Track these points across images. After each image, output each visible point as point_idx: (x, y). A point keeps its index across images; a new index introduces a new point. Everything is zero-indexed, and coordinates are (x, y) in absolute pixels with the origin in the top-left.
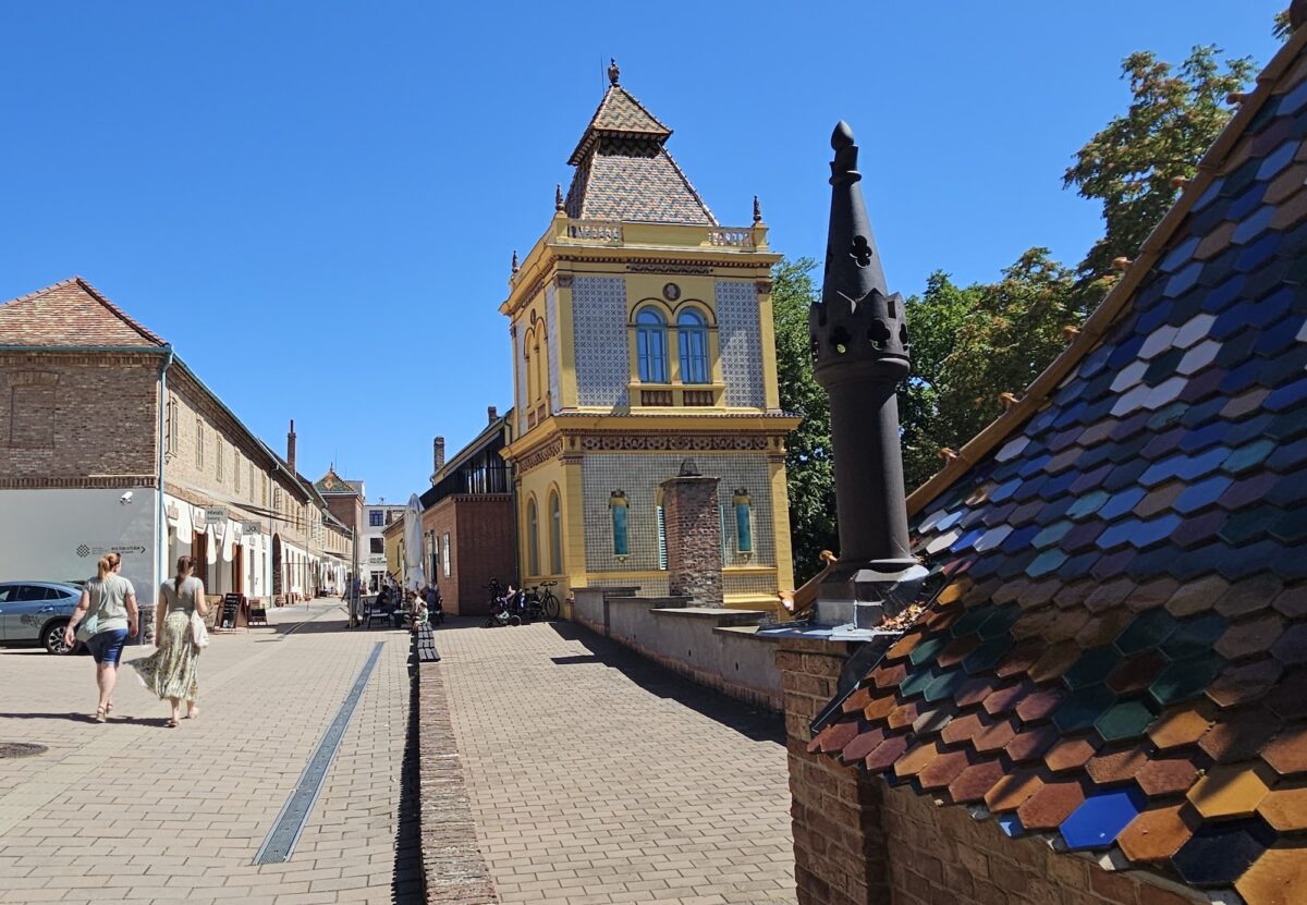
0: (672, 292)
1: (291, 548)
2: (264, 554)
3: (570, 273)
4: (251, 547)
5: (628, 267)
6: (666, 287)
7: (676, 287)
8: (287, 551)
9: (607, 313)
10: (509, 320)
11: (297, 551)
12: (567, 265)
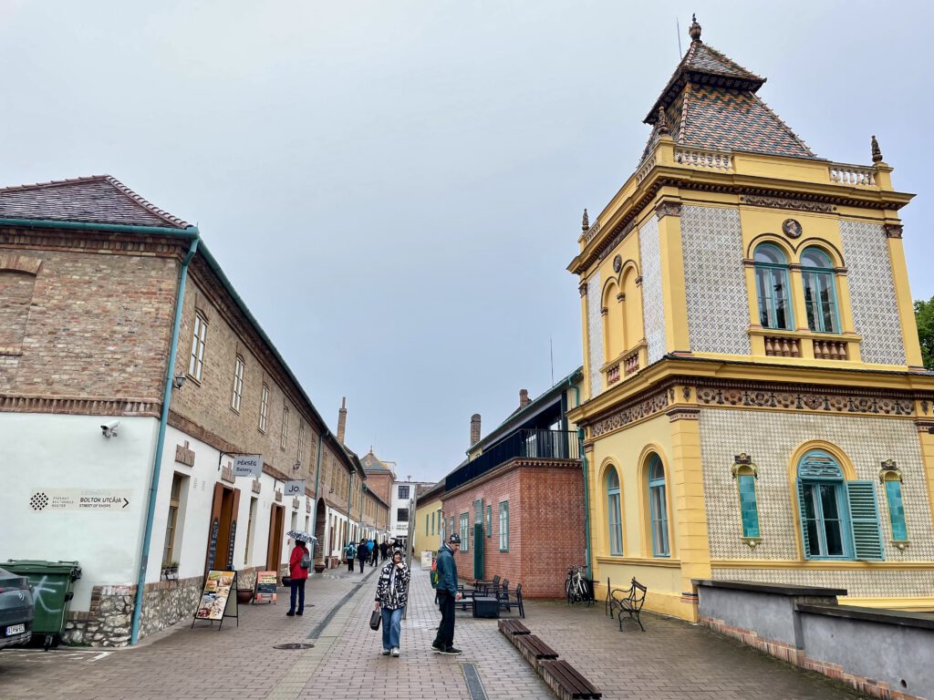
0: (792, 230)
1: (334, 513)
2: (307, 517)
3: (678, 200)
4: (294, 510)
5: (742, 199)
6: (788, 221)
7: (797, 223)
8: (331, 515)
9: (720, 246)
10: (578, 278)
11: (340, 516)
12: (674, 191)
